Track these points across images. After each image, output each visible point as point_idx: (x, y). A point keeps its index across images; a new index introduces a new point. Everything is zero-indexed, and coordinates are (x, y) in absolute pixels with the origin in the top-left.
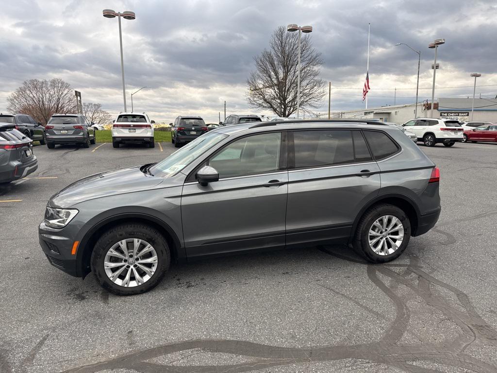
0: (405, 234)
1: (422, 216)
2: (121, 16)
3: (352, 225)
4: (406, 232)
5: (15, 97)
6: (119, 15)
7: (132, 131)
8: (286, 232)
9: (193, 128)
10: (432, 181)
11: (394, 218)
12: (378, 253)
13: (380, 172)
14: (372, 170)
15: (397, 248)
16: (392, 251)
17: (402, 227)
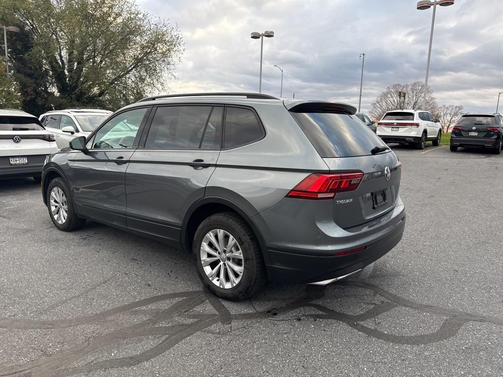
0: (245, 267)
1: (268, 248)
2: (437, 4)
3: (181, 227)
4: (246, 265)
5: (378, 102)
6: (435, 4)
7: (395, 129)
8: (125, 214)
9: (474, 128)
10: (295, 194)
11: (231, 237)
12: (210, 279)
13: (216, 166)
14: (207, 161)
15: (235, 285)
16: (228, 286)
17: (242, 255)
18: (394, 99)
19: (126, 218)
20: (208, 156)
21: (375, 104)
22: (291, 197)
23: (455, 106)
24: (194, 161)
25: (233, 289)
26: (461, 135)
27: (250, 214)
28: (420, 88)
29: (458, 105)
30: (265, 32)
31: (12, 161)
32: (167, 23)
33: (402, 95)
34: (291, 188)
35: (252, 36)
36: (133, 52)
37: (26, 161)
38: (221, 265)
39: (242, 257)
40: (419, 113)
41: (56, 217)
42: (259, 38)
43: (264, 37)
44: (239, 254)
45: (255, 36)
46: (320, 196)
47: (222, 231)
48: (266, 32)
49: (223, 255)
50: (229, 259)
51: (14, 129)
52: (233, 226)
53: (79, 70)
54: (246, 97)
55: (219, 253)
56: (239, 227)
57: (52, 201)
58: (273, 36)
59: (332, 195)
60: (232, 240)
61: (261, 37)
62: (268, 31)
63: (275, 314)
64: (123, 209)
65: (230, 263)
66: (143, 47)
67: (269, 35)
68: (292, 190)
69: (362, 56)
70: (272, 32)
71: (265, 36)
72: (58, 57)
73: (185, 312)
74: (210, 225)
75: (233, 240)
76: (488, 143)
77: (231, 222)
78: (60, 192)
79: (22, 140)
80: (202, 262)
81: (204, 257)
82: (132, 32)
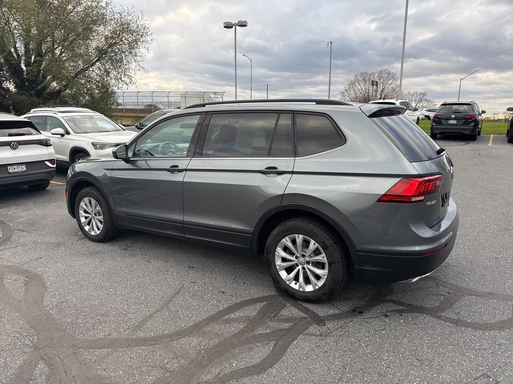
0: (329, 270)
1: (358, 251)
3: (252, 234)
4: (331, 269)
5: (346, 90)
8: (183, 222)
9: (453, 116)
10: (386, 199)
11: (312, 242)
12: (288, 282)
13: (293, 173)
14: (281, 168)
15: (317, 287)
16: (309, 288)
17: (326, 259)
18: (362, 87)
19: (183, 227)
20: (282, 163)
21: (343, 93)
22: (383, 201)
23: (419, 92)
24: (266, 169)
25: (315, 291)
26: (442, 124)
27: (337, 219)
28: (386, 75)
29: (422, 92)
30: (238, 22)
31: (11, 170)
32: (131, 11)
33: (375, 83)
34: (383, 194)
35: (225, 25)
36: (96, 42)
37: (25, 168)
38: (299, 269)
39: (325, 260)
40: (400, 103)
41: (87, 228)
42: (232, 27)
43: (237, 26)
44: (322, 258)
45: (228, 26)
46: (414, 199)
47: (301, 236)
48: (240, 22)
49: (302, 259)
50: (308, 263)
51: (10, 135)
52: (314, 231)
53: (38, 63)
54: (315, 103)
55: (297, 257)
56: (322, 232)
57: (81, 212)
58: (246, 26)
59: (422, 198)
60: (313, 245)
61: (234, 27)
62: (241, 21)
63: (361, 312)
64: (179, 217)
65: (310, 267)
66: (107, 38)
67: (243, 25)
68: (383, 195)
69: (329, 44)
70: (246, 22)
71: (239, 26)
72: (13, 50)
73: (275, 316)
74: (288, 231)
75: (315, 244)
76: (467, 130)
77: (312, 227)
78: (92, 202)
79: (20, 146)
80: (278, 267)
81: (278, 262)
82: (94, 22)
